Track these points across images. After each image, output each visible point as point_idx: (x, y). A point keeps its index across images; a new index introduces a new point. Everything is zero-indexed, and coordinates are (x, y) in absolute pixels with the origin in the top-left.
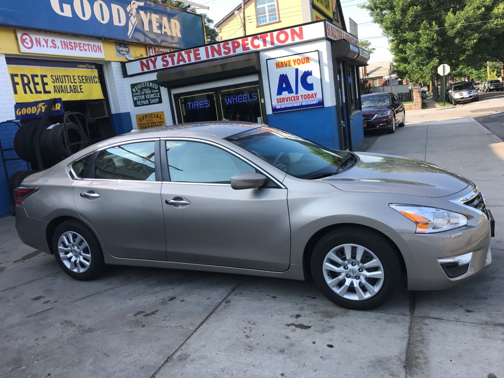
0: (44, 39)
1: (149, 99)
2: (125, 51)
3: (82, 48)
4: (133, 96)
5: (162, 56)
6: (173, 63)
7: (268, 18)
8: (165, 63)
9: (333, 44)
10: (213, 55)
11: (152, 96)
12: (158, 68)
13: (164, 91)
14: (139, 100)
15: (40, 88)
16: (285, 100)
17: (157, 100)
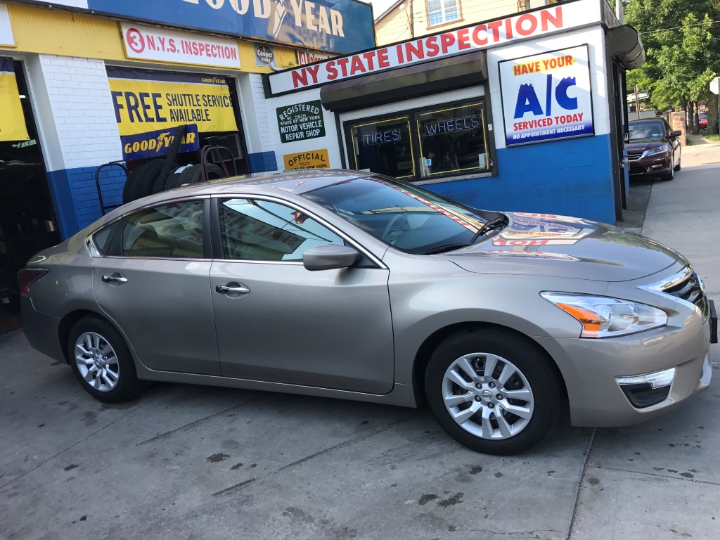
0: (159, 38)
1: (304, 131)
2: (268, 58)
3: (210, 53)
4: (280, 126)
5: (326, 63)
6: (345, 73)
7: (444, 15)
8: (332, 74)
9: (609, 33)
10: (410, 58)
11: (310, 125)
12: (320, 82)
13: (329, 117)
14: (288, 133)
15: (151, 113)
16: (528, 126)
17: (318, 132)
